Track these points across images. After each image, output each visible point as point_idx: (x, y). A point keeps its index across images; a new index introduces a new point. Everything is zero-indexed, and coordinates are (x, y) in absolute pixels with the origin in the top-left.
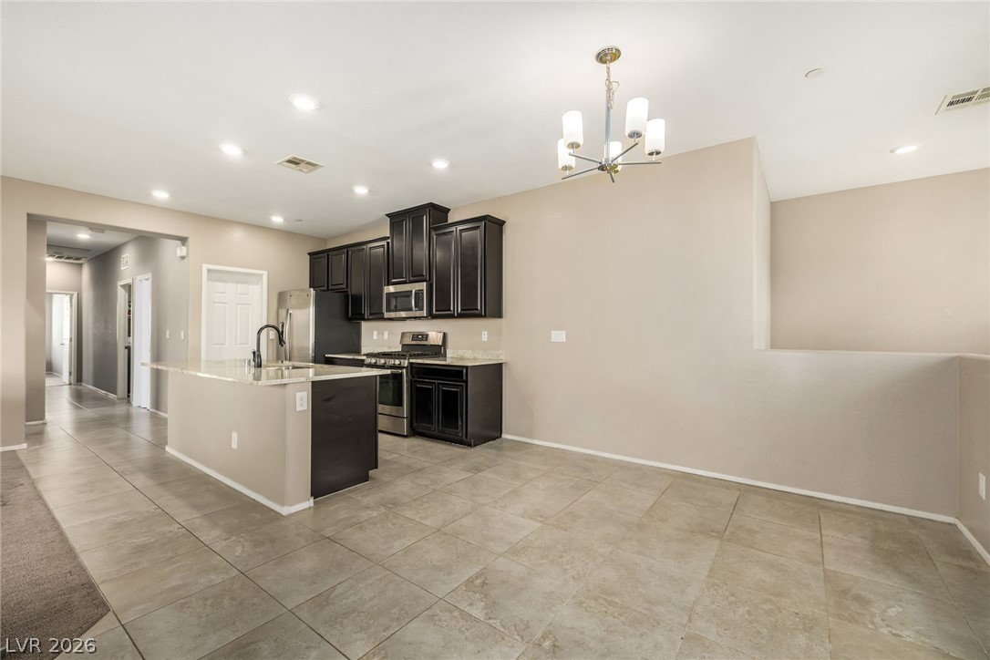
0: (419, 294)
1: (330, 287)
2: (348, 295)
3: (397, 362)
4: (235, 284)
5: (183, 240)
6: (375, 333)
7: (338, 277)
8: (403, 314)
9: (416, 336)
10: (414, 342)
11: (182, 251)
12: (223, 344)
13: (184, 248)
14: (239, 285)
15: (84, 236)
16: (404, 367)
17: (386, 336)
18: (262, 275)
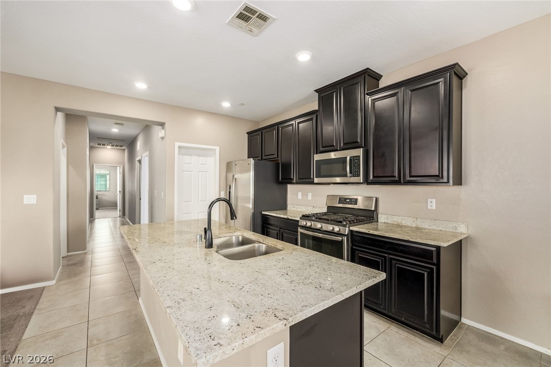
0: (354, 160)
1: (264, 157)
2: (278, 164)
3: (337, 229)
4: (197, 157)
5: (162, 125)
6: (300, 194)
7: (271, 149)
8: (338, 180)
9: (343, 200)
10: (341, 205)
11: (161, 133)
12: (190, 202)
13: (163, 131)
14: (200, 158)
15: (115, 130)
16: (344, 235)
17: (310, 197)
18: (215, 150)
